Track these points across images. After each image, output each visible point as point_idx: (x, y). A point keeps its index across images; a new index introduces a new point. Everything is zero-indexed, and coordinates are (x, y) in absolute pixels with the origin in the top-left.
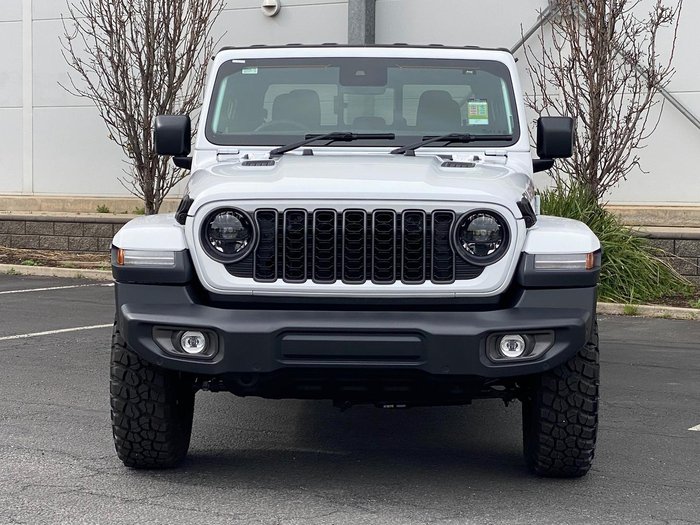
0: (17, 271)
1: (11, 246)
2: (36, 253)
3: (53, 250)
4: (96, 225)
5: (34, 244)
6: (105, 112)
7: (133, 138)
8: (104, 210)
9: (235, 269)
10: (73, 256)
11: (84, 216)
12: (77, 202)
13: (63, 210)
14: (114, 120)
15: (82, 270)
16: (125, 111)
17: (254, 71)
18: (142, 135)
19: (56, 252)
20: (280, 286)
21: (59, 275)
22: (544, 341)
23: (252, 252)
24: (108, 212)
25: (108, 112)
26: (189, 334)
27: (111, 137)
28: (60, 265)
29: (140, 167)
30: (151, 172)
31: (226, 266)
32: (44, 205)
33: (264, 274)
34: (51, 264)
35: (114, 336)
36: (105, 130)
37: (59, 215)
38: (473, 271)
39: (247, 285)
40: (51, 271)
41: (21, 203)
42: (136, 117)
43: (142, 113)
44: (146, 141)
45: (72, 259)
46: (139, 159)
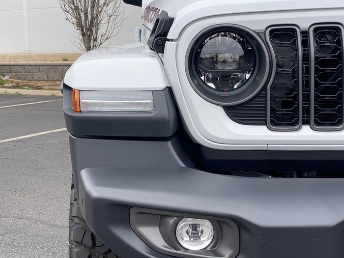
0: (19, 93)
1: (18, 79)
2: (31, 82)
3: (40, 81)
4: (61, 67)
5: (30, 78)
6: (63, 6)
7: (79, 19)
8: (65, 60)
10: (50, 84)
11: (55, 63)
12: (52, 56)
13: (46, 60)
14: (68, 9)
15: (54, 91)
16: (73, 4)
18: (83, 18)
19: (41, 82)
21: (42, 94)
23: (264, 88)
24: (67, 60)
25: (65, 5)
27: (67, 19)
28: (42, 89)
29: (83, 35)
30: (89, 37)
32: (36, 58)
34: (39, 88)
35: (71, 204)
36: (64, 15)
37: (42, 63)
40: (38, 92)
41: (24, 57)
42: (80, 7)
43: (83, 5)
44: (86, 20)
45: (49, 85)
46: (82, 31)
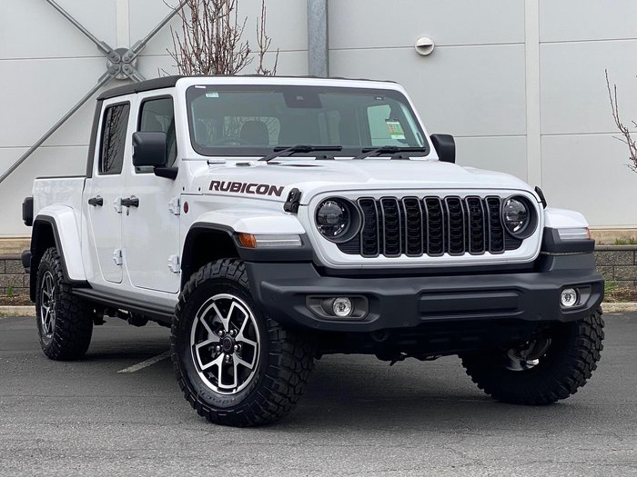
9: (345, 248)
17: (215, 95)
20: (381, 260)
22: (586, 292)
23: (359, 233)
26: (339, 300)
31: (338, 244)
33: (370, 251)
38: (516, 243)
39: (356, 260)
